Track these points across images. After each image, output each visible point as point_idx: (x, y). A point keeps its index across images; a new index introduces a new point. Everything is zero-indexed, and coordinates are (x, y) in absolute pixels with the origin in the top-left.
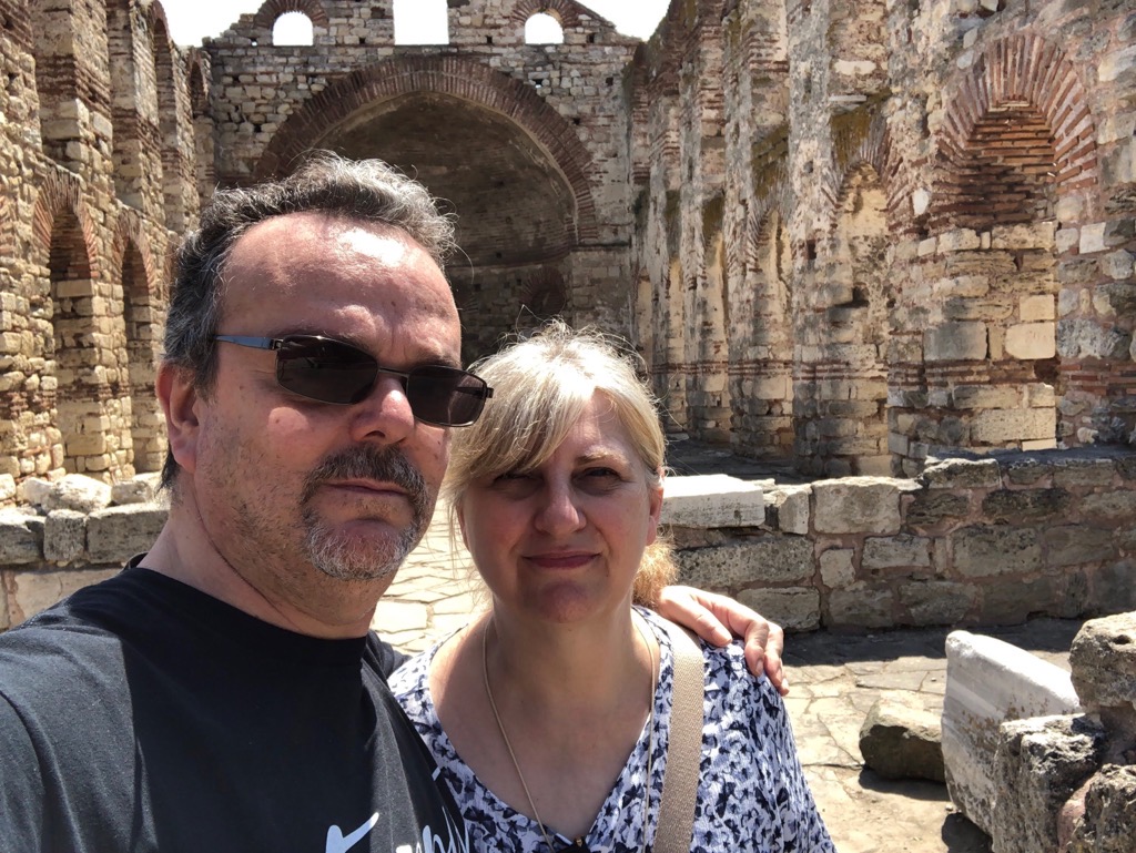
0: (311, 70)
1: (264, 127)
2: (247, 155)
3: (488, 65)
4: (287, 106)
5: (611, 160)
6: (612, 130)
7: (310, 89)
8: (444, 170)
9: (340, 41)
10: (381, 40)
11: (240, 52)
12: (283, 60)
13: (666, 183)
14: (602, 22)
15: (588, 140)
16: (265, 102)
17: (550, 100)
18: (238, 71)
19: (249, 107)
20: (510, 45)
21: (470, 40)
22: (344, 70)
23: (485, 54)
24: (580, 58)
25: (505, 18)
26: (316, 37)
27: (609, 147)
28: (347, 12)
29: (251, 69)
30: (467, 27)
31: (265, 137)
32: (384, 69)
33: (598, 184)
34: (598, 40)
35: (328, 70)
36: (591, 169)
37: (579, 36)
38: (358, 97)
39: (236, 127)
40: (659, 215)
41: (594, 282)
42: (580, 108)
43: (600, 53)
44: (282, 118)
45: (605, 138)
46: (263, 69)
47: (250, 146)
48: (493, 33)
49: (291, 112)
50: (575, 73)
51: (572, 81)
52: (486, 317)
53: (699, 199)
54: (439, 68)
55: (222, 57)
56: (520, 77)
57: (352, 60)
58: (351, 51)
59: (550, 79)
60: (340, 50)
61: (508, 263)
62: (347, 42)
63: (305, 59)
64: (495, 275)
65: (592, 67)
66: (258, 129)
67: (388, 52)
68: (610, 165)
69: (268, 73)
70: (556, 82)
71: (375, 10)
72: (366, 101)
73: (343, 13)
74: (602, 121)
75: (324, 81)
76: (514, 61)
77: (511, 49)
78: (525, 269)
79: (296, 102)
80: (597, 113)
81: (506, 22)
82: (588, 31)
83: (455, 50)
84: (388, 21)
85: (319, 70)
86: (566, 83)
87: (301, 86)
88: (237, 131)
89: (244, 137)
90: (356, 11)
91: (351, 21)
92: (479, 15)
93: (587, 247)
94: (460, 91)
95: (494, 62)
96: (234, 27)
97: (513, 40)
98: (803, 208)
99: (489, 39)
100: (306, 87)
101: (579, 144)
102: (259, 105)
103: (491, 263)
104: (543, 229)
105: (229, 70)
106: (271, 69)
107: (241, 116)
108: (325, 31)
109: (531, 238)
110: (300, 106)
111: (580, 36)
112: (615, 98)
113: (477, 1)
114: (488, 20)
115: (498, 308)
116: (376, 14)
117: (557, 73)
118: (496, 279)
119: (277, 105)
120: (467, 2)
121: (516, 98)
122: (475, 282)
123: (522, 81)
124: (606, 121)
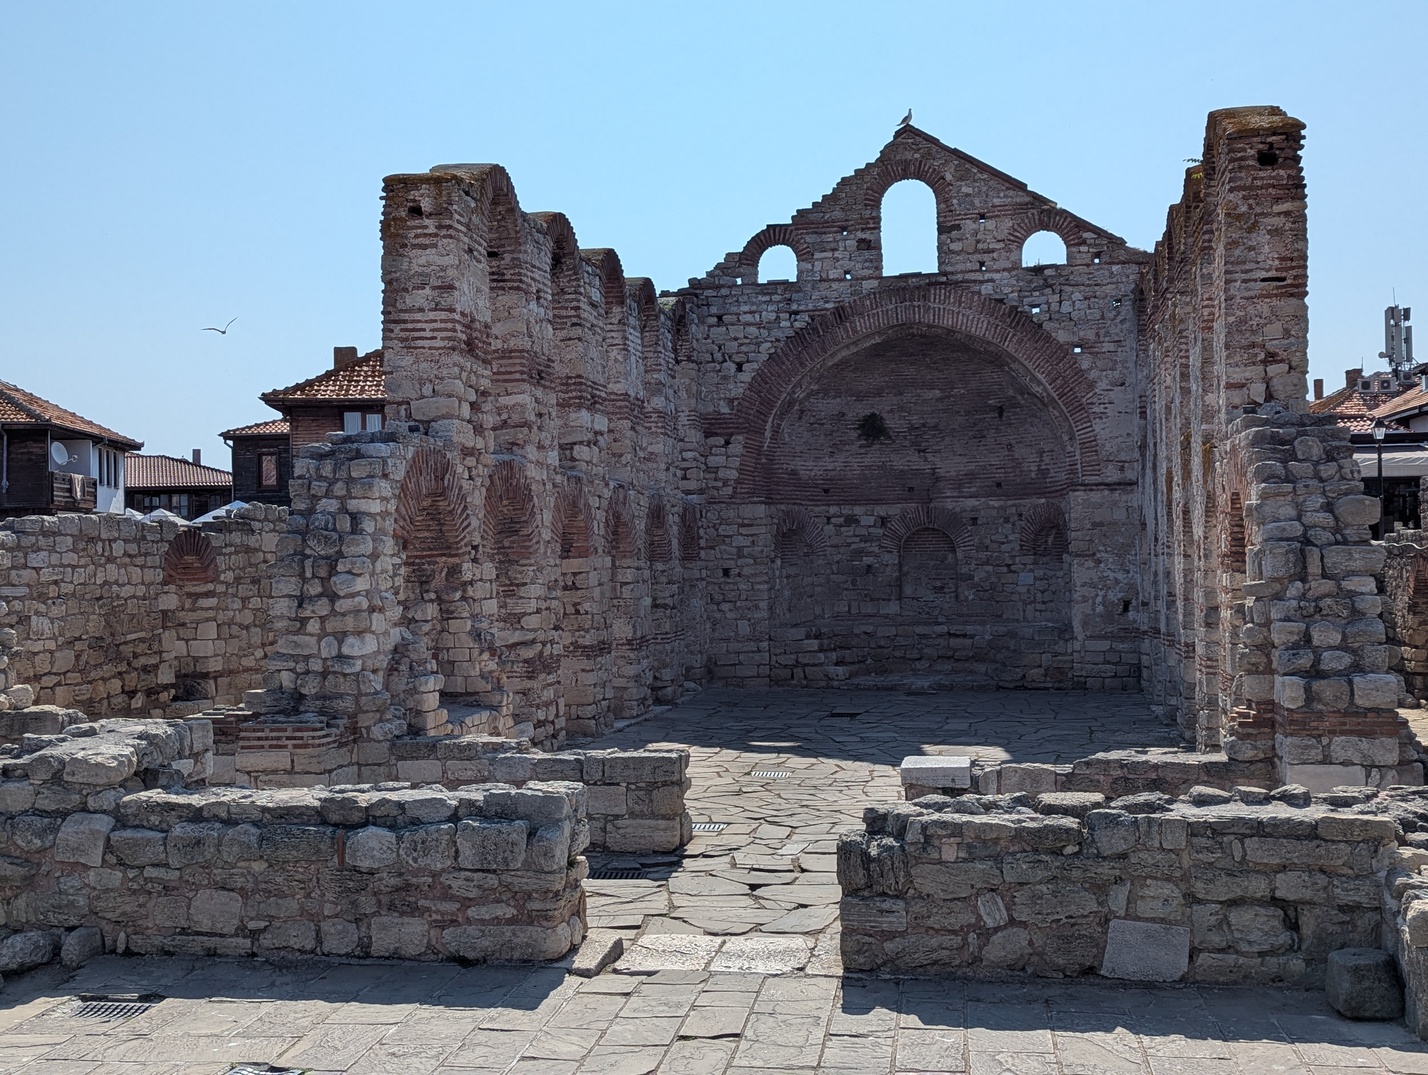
0: (794, 307)
1: (745, 366)
2: (728, 395)
3: (979, 293)
4: (769, 344)
5: (1118, 389)
6: (1120, 357)
7: (792, 326)
9: (824, 276)
10: (867, 272)
11: (724, 291)
12: (767, 298)
14: (1111, 238)
15: (1091, 368)
16: (748, 341)
17: (1048, 326)
18: (722, 312)
19: (732, 347)
20: (1004, 270)
21: (960, 267)
22: (827, 306)
23: (975, 281)
24: (1083, 279)
25: (999, 241)
26: (800, 273)
27: (1116, 374)
28: (833, 245)
29: (734, 309)
31: (746, 376)
32: (868, 302)
33: (1101, 416)
34: (1103, 258)
35: (810, 307)
36: (1095, 400)
37: (1082, 255)
38: (840, 333)
39: (718, 367)
41: (1095, 525)
42: (1082, 334)
43: (1107, 273)
44: (764, 357)
45: (1111, 364)
46: (746, 308)
47: (731, 386)
48: (986, 257)
49: (773, 351)
50: (1077, 296)
51: (1074, 303)
52: (983, 555)
54: (925, 298)
55: (707, 297)
56: (1015, 304)
57: (835, 294)
58: (835, 285)
59: (1047, 303)
60: (826, 285)
61: (1008, 496)
62: (831, 277)
63: (788, 296)
64: (995, 508)
65: (1097, 288)
66: (740, 369)
67: (875, 283)
68: (1117, 394)
69: (751, 313)
70: (1054, 306)
71: (861, 241)
72: (848, 337)
73: (828, 247)
74: (1107, 347)
75: (807, 318)
76: (1006, 285)
77: (1005, 274)
78: (1029, 503)
79: (778, 340)
80: (1102, 339)
81: (1002, 245)
82: (1093, 250)
83: (944, 279)
84: (874, 252)
85: (801, 308)
86: (1066, 307)
87: (783, 324)
88: (719, 371)
89: (725, 378)
90: (842, 245)
91: (836, 254)
92: (972, 240)
93: (1089, 487)
94: (948, 322)
95: (986, 289)
96: (718, 266)
97: (1009, 265)
99: (982, 264)
100: (788, 324)
101: (1080, 373)
102: (741, 345)
103: (989, 495)
104: (1047, 459)
105: (714, 310)
106: (754, 308)
107: (723, 355)
108: (809, 266)
109: (1034, 468)
110: (782, 344)
111: (1084, 256)
112: (1123, 322)
113: (969, 225)
114: (980, 246)
115: (995, 545)
116: (863, 245)
117: (1056, 297)
118: (995, 513)
119: (758, 344)
120: (958, 227)
121: (1010, 326)
122: (973, 515)
123: (1017, 307)
124: (1112, 347)
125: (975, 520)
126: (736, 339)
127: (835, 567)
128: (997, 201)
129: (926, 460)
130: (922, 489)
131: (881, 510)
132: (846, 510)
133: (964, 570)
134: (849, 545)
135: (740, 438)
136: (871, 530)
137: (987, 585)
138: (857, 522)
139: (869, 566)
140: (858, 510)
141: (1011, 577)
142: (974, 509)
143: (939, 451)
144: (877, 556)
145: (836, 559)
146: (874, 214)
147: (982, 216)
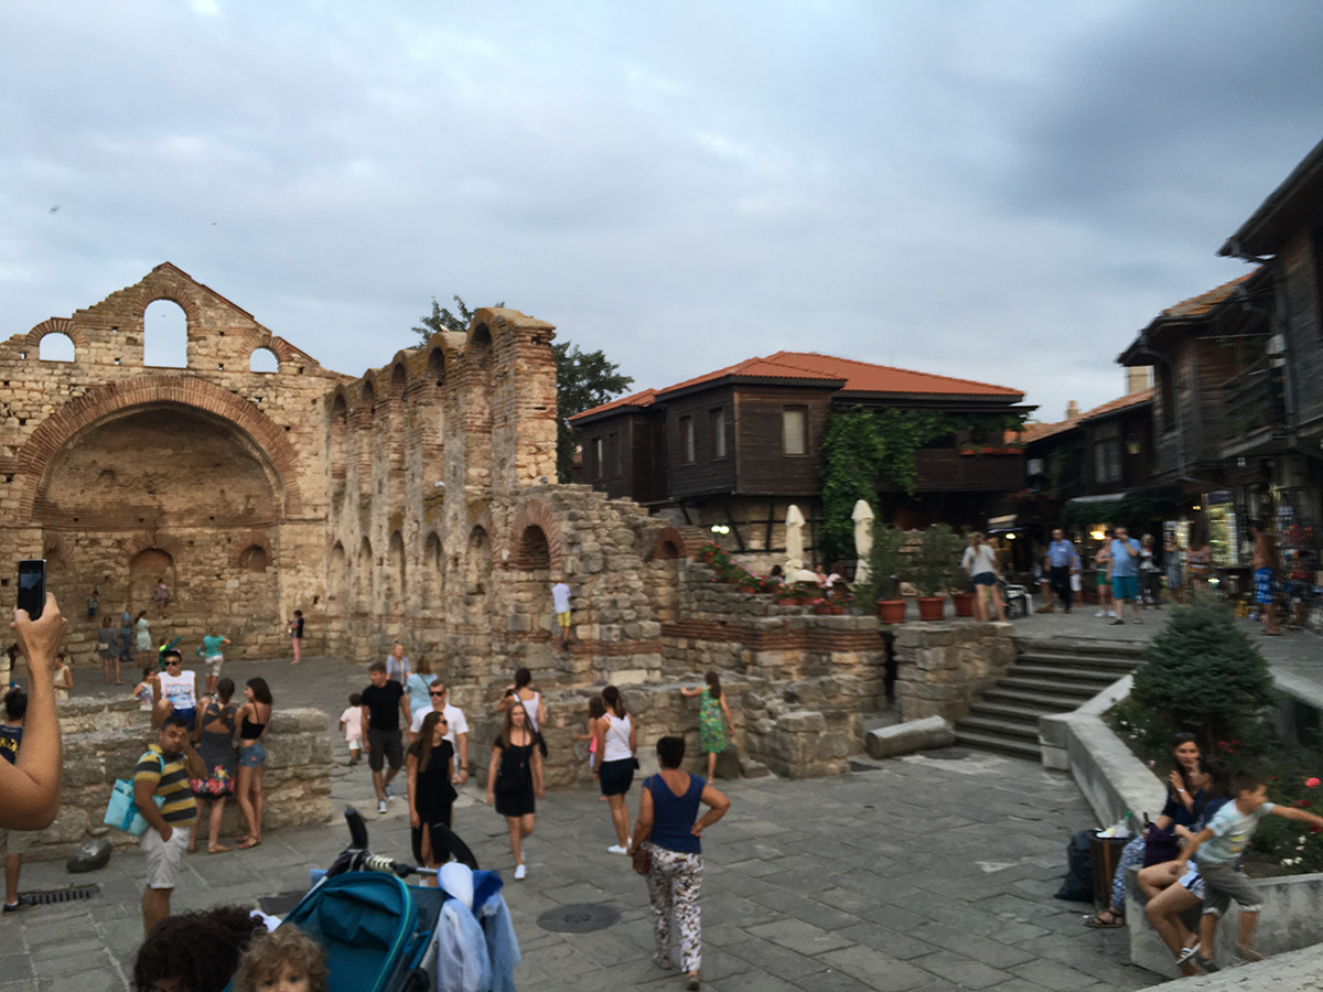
0: (73, 380)
1: (28, 421)
2: (12, 443)
3: (219, 385)
4: (50, 407)
5: (314, 458)
6: (315, 436)
7: (70, 395)
8: (170, 452)
9: (98, 360)
10: (134, 361)
11: (12, 363)
12: (50, 371)
13: (360, 488)
14: (310, 359)
15: (296, 443)
16: (31, 403)
17: (267, 412)
18: (6, 379)
19: (17, 406)
20: (238, 372)
21: (206, 366)
22: (101, 382)
23: (217, 377)
24: (292, 384)
25: (234, 352)
26: (77, 355)
27: (311, 448)
28: (107, 339)
29: (20, 377)
30: (205, 356)
31: (30, 428)
32: (135, 383)
33: (302, 474)
34: (305, 372)
35: (87, 380)
36: (298, 464)
37: (291, 368)
39: (3, 420)
40: (354, 508)
41: (298, 547)
42: (291, 420)
43: (307, 382)
44: (45, 416)
45: (309, 441)
46: (31, 378)
47: (15, 436)
48: (224, 361)
49: (53, 411)
50: (288, 394)
51: (286, 399)
52: (198, 568)
53: (386, 509)
54: (179, 386)
56: (245, 395)
57: (107, 375)
58: (107, 368)
59: (267, 396)
60: (98, 367)
61: (220, 526)
62: (104, 362)
63: (67, 371)
64: (207, 534)
65: (301, 391)
66: (23, 422)
67: (141, 370)
68: (313, 461)
69: (37, 382)
70: (273, 399)
71: (129, 339)
72: (118, 406)
73: (102, 339)
74: (307, 429)
75: (84, 390)
76: (242, 383)
77: (239, 374)
78: (235, 532)
79: (58, 404)
80: (304, 424)
81: (236, 355)
82: (299, 365)
83: (193, 373)
84: (139, 348)
85: (79, 382)
86: (280, 401)
87: (63, 392)
88: (4, 424)
89: (10, 430)
90: (113, 339)
91: (109, 346)
92: (214, 349)
93: (291, 521)
94: (196, 402)
95: (225, 383)
97: (241, 369)
98: (452, 537)
99: (221, 365)
100: (68, 393)
101: (289, 445)
102: (25, 405)
103: (204, 525)
104: (252, 501)
105: (2, 377)
106: (38, 378)
107: (8, 411)
108: (86, 352)
109: (241, 508)
110: (61, 407)
112: (318, 414)
113: (212, 339)
114: (220, 353)
115: (208, 561)
116: (131, 342)
117: (274, 394)
118: (208, 538)
119: (41, 406)
120: (205, 338)
121: (241, 410)
122: (189, 539)
123: (245, 398)
124: (310, 430)
125: (191, 543)
126: (21, 400)
127: (81, 578)
128: (233, 325)
129: (154, 498)
130: (151, 520)
131: (118, 535)
132: (91, 535)
133: (182, 579)
134: (92, 561)
135: (21, 477)
136: (109, 550)
137: (200, 589)
138: (100, 544)
139: (107, 577)
140: (100, 535)
141: (218, 583)
142: (191, 535)
143: (165, 493)
144: (113, 569)
145: (82, 571)
146: (140, 320)
147: (222, 334)
